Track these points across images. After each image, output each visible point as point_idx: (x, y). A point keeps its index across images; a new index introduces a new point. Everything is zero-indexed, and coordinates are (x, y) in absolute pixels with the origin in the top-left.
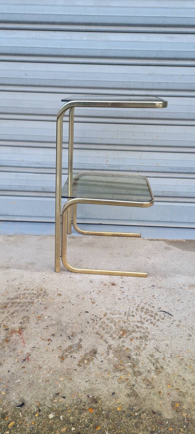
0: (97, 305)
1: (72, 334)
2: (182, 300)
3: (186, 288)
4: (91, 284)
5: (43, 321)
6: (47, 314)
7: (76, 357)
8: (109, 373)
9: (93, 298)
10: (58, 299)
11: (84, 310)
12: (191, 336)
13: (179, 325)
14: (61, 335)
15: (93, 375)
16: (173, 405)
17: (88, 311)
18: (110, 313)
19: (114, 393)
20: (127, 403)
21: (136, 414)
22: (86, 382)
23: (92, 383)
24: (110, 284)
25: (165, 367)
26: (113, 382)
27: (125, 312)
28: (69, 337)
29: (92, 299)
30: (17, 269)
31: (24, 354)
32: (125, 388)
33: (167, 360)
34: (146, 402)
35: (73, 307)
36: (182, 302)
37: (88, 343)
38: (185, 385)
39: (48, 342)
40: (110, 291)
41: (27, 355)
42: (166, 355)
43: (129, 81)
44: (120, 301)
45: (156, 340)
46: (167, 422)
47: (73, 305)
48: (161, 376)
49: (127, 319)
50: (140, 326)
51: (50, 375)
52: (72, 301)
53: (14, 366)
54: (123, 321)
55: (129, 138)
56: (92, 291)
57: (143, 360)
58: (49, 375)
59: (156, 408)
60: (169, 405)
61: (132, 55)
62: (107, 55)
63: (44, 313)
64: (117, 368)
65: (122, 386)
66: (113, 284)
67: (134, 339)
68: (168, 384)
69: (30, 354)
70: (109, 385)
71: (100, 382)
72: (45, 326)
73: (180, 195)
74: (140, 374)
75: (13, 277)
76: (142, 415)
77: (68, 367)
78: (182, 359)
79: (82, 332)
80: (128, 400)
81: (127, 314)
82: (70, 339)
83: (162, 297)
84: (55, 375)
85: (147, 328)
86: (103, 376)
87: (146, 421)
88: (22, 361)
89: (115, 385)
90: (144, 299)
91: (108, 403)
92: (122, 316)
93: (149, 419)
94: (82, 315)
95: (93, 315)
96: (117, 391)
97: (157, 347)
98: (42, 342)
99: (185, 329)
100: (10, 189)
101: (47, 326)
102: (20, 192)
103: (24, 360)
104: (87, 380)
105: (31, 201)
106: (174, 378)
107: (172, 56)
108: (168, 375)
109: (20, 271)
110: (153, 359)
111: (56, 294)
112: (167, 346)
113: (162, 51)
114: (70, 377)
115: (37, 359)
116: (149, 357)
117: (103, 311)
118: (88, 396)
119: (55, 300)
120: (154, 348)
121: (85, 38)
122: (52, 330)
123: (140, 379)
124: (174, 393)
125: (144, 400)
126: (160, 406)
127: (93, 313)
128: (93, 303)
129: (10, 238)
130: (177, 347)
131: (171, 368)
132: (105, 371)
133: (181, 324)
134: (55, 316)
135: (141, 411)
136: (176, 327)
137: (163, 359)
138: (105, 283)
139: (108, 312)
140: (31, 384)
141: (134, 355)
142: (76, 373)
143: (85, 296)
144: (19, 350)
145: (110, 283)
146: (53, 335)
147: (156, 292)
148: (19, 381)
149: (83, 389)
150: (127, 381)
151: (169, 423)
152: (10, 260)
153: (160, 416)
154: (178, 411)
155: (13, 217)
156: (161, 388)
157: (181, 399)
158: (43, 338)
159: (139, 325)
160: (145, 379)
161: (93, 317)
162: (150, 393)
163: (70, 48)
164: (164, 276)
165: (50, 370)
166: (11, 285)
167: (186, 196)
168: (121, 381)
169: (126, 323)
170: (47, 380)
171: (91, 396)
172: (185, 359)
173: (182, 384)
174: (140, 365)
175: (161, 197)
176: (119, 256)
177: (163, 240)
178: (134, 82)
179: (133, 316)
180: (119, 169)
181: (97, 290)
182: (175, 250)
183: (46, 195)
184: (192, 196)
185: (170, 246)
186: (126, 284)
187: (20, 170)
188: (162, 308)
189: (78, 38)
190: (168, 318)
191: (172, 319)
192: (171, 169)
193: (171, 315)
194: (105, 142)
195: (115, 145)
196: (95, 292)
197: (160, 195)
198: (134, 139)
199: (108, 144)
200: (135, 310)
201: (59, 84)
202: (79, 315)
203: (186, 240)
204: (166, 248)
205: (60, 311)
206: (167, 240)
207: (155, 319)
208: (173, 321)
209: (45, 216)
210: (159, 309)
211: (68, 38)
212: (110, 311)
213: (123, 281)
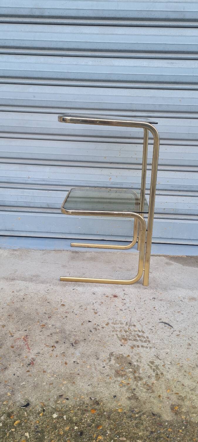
0: (99, 315)
1: (75, 341)
2: (182, 312)
3: (186, 300)
4: (94, 295)
5: (47, 329)
6: (51, 322)
7: (79, 362)
8: (110, 378)
9: (96, 308)
11: (87, 319)
12: (190, 345)
14: (65, 343)
15: (95, 379)
16: (172, 408)
17: (90, 321)
18: (112, 323)
19: (115, 396)
20: (128, 406)
21: (137, 416)
22: (88, 385)
23: (94, 387)
24: (112, 296)
25: (164, 373)
26: (115, 386)
27: (127, 322)
28: (72, 344)
29: (94, 310)
31: (29, 359)
32: (126, 392)
33: (167, 366)
34: (147, 405)
35: (77, 316)
36: (183, 314)
37: (91, 350)
38: (184, 390)
39: (51, 349)
40: (112, 303)
41: (32, 360)
42: (166, 362)
43: (132, 104)
44: (121, 312)
45: (157, 348)
46: (167, 424)
47: (76, 314)
48: (161, 381)
49: (129, 328)
50: (141, 335)
51: (54, 379)
52: (75, 311)
53: (19, 369)
54: (124, 330)
56: (94, 302)
57: (143, 366)
58: (52, 379)
59: (156, 410)
60: (168, 408)
61: (135, 80)
62: (111, 79)
63: (48, 322)
64: (118, 373)
65: (124, 389)
66: (115, 296)
67: (135, 347)
68: (168, 388)
69: (34, 359)
70: (111, 389)
71: (102, 385)
72: (49, 334)
73: (181, 213)
74: (141, 379)
75: (18, 289)
76: (142, 417)
77: (71, 372)
78: (182, 367)
79: (85, 339)
80: (128, 402)
81: (129, 324)
82: (73, 346)
83: (163, 309)
84: (59, 379)
85: (148, 337)
86: (105, 381)
87: (147, 422)
88: (27, 365)
89: (116, 389)
90: (145, 310)
91: (109, 405)
92: (124, 325)
93: (149, 420)
94: (85, 324)
95: (95, 324)
96: (118, 395)
97: (157, 355)
98: (46, 348)
99: (185, 338)
100: (16, 205)
101: (51, 334)
102: (26, 208)
103: (29, 365)
104: (89, 383)
105: (36, 217)
106: (174, 383)
108: (168, 381)
109: (25, 283)
110: (153, 365)
111: (60, 305)
112: (167, 354)
113: (163, 75)
114: (73, 381)
115: (41, 364)
116: (150, 364)
117: (105, 321)
118: (90, 398)
119: (58, 310)
120: (155, 355)
121: (90, 63)
122: (56, 338)
123: (141, 384)
124: (174, 398)
125: (145, 403)
126: (160, 409)
127: (96, 323)
128: (96, 313)
129: (15, 252)
130: (176, 356)
131: (171, 375)
132: (107, 375)
133: (181, 334)
134: (58, 325)
135: (141, 413)
136: (176, 337)
137: (163, 366)
138: (107, 295)
139: (110, 322)
140: (36, 386)
141: (135, 362)
142: (79, 377)
143: (88, 307)
144: (24, 355)
146: (57, 342)
147: (157, 304)
148: (24, 383)
149: (86, 392)
150: (128, 385)
151: (168, 424)
152: (15, 272)
153: (159, 418)
154: (177, 413)
155: (18, 232)
156: (161, 392)
157: (180, 402)
158: (47, 344)
159: (140, 334)
160: (145, 384)
161: (95, 326)
162: (150, 397)
163: (76, 73)
164: (165, 289)
165: (54, 374)
166: (16, 295)
167: (186, 213)
168: (122, 385)
169: (127, 333)
170: (51, 383)
171: (93, 399)
172: (185, 367)
173: (181, 389)
174: (141, 371)
175: (162, 215)
176: (121, 270)
177: (165, 256)
178: (136, 104)
179: (134, 326)
180: (121, 187)
181: (99, 301)
182: (176, 265)
183: (51, 211)
184: (192, 213)
185: (171, 262)
186: (127, 296)
187: (26, 187)
188: (162, 319)
189: (83, 63)
190: (168, 328)
191: (172, 329)
192: (172, 187)
193: (171, 326)
194: (108, 161)
195: (118, 163)
196: (97, 304)
197: (161, 212)
198: (136, 158)
199: (111, 163)
200: (137, 321)
201: (65, 106)
202: (82, 324)
203: (186, 256)
204: (167, 263)
205: (64, 320)
206: (168, 256)
207: (155, 329)
208: (173, 331)
209: (49, 232)
210: (160, 319)
211: (74, 63)
212: (112, 321)
213: (124, 294)
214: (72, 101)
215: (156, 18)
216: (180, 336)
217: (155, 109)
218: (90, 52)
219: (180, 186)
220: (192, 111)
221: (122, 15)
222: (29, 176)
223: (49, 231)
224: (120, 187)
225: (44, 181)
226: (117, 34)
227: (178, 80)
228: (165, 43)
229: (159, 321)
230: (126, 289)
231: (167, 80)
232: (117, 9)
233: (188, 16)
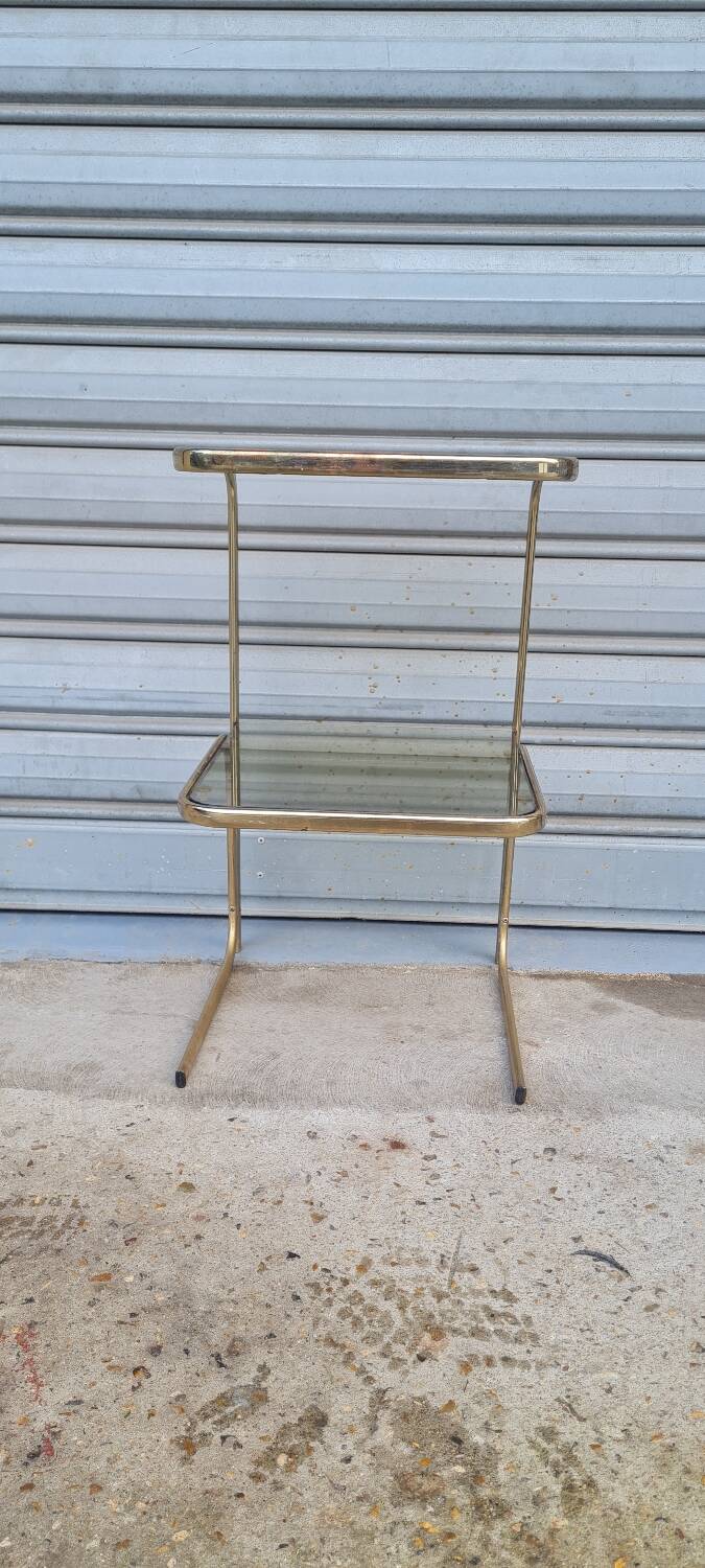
0: (332, 1228)
1: (231, 1346)
2: (666, 1207)
3: (679, 1157)
4: (312, 1143)
5: (118, 1293)
6: (135, 1262)
7: (242, 1441)
8: (374, 1508)
9: (318, 1197)
10: (181, 1206)
11: (281, 1246)
12: (703, 1350)
13: (656, 1306)
14: (187, 1352)
15: (311, 1517)
17: (295, 1252)
18: (384, 1260)
22: (281, 1546)
23: (304, 1553)
24: (385, 1146)
25: (602, 1481)
26: (393, 1549)
27: (443, 1256)
28: (218, 1357)
29: (312, 1204)
30: (29, 1089)
31: (33, 1432)
33: (612, 1449)
35: (240, 1234)
36: (666, 1215)
37: (294, 1383)
38: (687, 1559)
39: (131, 1381)
40: (384, 1172)
41: (46, 1434)
42: (606, 1429)
43: (448, 408)
44: (421, 1211)
45: (566, 1368)
47: (238, 1226)
48: (586, 1520)
49: (452, 1282)
50: (501, 1310)
51: (134, 1520)
52: (234, 1212)
54: (432, 1289)
55: (453, 604)
56: (313, 1171)
57: (512, 1452)
58: (129, 1519)
61: (457, 321)
63: (126, 1261)
64: (406, 1489)
65: (429, 1563)
66: (397, 1145)
67: (479, 1364)
68: (617, 1551)
69: (57, 1430)
70: (375, 1561)
71: (337, 1547)
72: (123, 1313)
73: (645, 810)
74: (502, 1510)
75: (12, 1122)
77: (211, 1484)
78: (671, 1448)
79: (271, 1336)
81: (450, 1263)
82: (221, 1365)
83: (585, 1195)
84: (155, 1520)
85: (528, 1320)
86: (352, 1523)
88: (26, 1460)
89: (399, 1561)
90: (515, 1201)
92: (432, 1269)
94: (273, 1268)
95: (315, 1267)
97: (568, 1397)
98: (109, 1381)
99: (679, 1321)
100: (16, 792)
101: (133, 1315)
102: (55, 804)
103: (34, 1456)
104: (284, 1539)
105: (93, 836)
106: (639, 1527)
107: (599, 320)
108: (616, 1515)
109: (39, 1095)
110: (552, 1446)
111: (175, 1187)
112: (609, 1391)
113: (561, 303)
114: (217, 1529)
115: (85, 1452)
116: (539, 1440)
117: (354, 1251)
119: (168, 1209)
120: (558, 1400)
121: (291, 263)
122: (151, 1330)
123: (502, 1535)
127: (316, 1259)
128: (318, 1218)
129: (11, 973)
130: (648, 1399)
131: (627, 1487)
132: (359, 1498)
133: (665, 1302)
134: (165, 1271)
136: (645, 1314)
137: (593, 1447)
138: (365, 1142)
139: (376, 1254)
140: (54, 1559)
141: (478, 1431)
142: (242, 1510)
143: (286, 1193)
144: (15, 1413)
145: (384, 1140)
146: (156, 1351)
147: (563, 1173)
148: (7, 1543)
150: (450, 1540)
152: (5, 1053)
155: (25, 896)
158: (115, 1361)
159: (498, 1305)
160: (521, 1534)
161: (315, 1275)
163: (238, 298)
164: (594, 1110)
165: (136, 1499)
167: (665, 812)
168: (421, 1542)
169: (446, 1301)
170: (123, 1539)
172: (684, 1448)
173: (671, 1556)
174: (502, 1476)
175: (574, 820)
176: (419, 1035)
177: (586, 977)
178: (464, 409)
179: (474, 1270)
180: (416, 716)
181: (332, 1167)
182: (632, 1014)
183: (151, 814)
184: (688, 813)
185: (612, 1000)
186: (445, 1142)
187: (54, 724)
188: (585, 1238)
189: (265, 265)
190: (611, 1276)
191: (627, 1283)
192: (608, 713)
193: (622, 1269)
194: (365, 621)
195: (401, 629)
196: (325, 1177)
197: (571, 810)
198: (471, 608)
199: (377, 628)
200: (482, 1249)
201: (198, 420)
202: (262, 1268)
203: (671, 976)
204: (596, 1006)
205: (188, 1252)
206: (601, 976)
207: (558, 1282)
208: (632, 1290)
209: (145, 893)
210: (575, 1240)
211: (232, 264)
212: (385, 1251)
213: (433, 1134)
214: (225, 401)
215: (531, 97)
216: (658, 1310)
217: (534, 428)
218: (289, 224)
219: (637, 711)
220: (674, 431)
221: (404, 88)
222: (64, 682)
223: (143, 890)
224: (411, 716)
225: (123, 699)
226: (386, 159)
227: (616, 322)
228: (565, 186)
229: (572, 1247)
230: (438, 1114)
231: (579, 320)
232: (386, 68)
233: (648, 90)
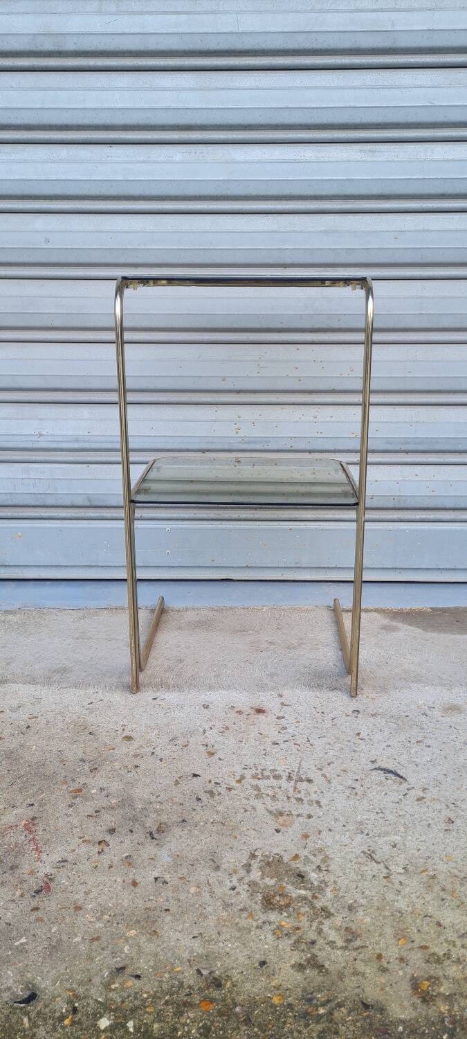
0: (220, 759)
1: (159, 827)
2: (428, 742)
3: (437, 713)
4: (206, 711)
5: (86, 799)
6: (99, 780)
7: (168, 880)
8: (250, 915)
9: (211, 742)
11: (188, 770)
12: (453, 822)
13: (423, 798)
14: (131, 831)
15: (212, 921)
16: (414, 984)
17: (197, 773)
18: (253, 777)
19: (263, 963)
20: (296, 986)
21: (321, 1011)
22: (193, 938)
23: (208, 941)
24: (253, 711)
25: (390, 896)
26: (262, 937)
27: (290, 773)
28: (151, 834)
29: (207, 746)
30: (25, 684)
31: (38, 878)
32: (293, 950)
33: (396, 878)
34: (347, 980)
35: (163, 764)
36: (429, 747)
37: (199, 847)
38: (443, 937)
39: (97, 848)
40: (252, 727)
41: (46, 879)
42: (393, 868)
43: (282, 249)
44: (275, 749)
45: (368, 835)
46: (401, 1028)
47: (161, 760)
48: (382, 917)
51: (102, 925)
52: (158, 752)
53: (12, 905)
54: (284, 792)
55: (287, 376)
56: (207, 727)
57: (335, 882)
58: (99, 925)
59: (371, 994)
60: (404, 986)
62: (229, 193)
63: (90, 781)
64: (269, 903)
65: (286, 944)
66: (259, 711)
67: (313, 833)
68: (401, 935)
69: (52, 877)
70: (251, 944)
71: (228, 937)
72: (91, 811)
73: (413, 504)
74: (329, 914)
75: (15, 703)
76: (336, 1014)
77: (148, 904)
78: (433, 877)
79: (184, 821)
80: (299, 976)
81: (294, 777)
82: (153, 838)
83: (378, 736)
84: (115, 925)
86: (237, 923)
87: (348, 1028)
88: (33, 894)
89: (267, 944)
90: (335, 741)
91: (248, 986)
92: (283, 781)
93: (354, 1022)
94: (183, 783)
95: (210, 782)
96: (272, 958)
97: (369, 850)
98: (84, 848)
99: (438, 806)
100: (10, 503)
101: (97, 812)
102: (35, 510)
103: (38, 892)
104: (195, 933)
105: (60, 530)
106: (414, 921)
108: (400, 915)
109: (32, 687)
110: (360, 878)
111: (121, 738)
112: (394, 846)
114: (154, 929)
115: (70, 889)
116: (352, 875)
117: (234, 772)
118: (198, 971)
119: (116, 751)
120: (363, 852)
121: (179, 157)
122: (108, 820)
123: (330, 928)
124: (417, 959)
125: (341, 976)
126: (382, 989)
127: (211, 777)
128: (211, 754)
129: (10, 617)
130: (419, 850)
131: (406, 899)
132: (241, 910)
133: (428, 795)
134: (116, 786)
135: (333, 1004)
136: (416, 803)
137: (385, 877)
138: (239, 709)
139: (248, 774)
140: (54, 948)
141: (314, 871)
142: (168, 918)
143: (190, 740)
144: (25, 868)
145: (252, 708)
146: (112, 831)
147: (364, 725)
148: (23, 940)
150: (297, 931)
151: (405, 1029)
152: (9, 664)
153: (381, 1014)
154: (426, 999)
155: (17, 570)
156: (382, 945)
157: (433, 970)
158: (87, 837)
160: (341, 927)
161: (210, 787)
162: (355, 960)
164: (383, 688)
165: (103, 913)
166: (9, 720)
168: (281, 933)
169: (292, 799)
170: (95, 936)
171: (205, 972)
172: (441, 877)
173: (434, 936)
174: (329, 895)
175: (368, 512)
176: (272, 647)
177: (376, 611)
178: (292, 249)
179: (309, 781)
180: (266, 447)
181: (219, 725)
182: (407, 632)
183: (98, 514)
184: (440, 505)
185: (395, 624)
186: (290, 709)
187: (33, 458)
188: (378, 761)
189: (162, 159)
190: (395, 782)
191: (405, 785)
192: (388, 443)
193: (401, 777)
194: (231, 387)
195: (255, 391)
196: (215, 730)
198: (299, 377)
199: (239, 392)
200: (314, 768)
201: (122, 260)
202: (177, 783)
203: (432, 608)
204: (384, 628)
205: (130, 775)
206: (387, 609)
207: (362, 786)
208: (408, 790)
209: (95, 566)
210: (373, 762)
211: (141, 159)
212: (254, 771)
213: (283, 704)
214: (138, 247)
215: (330, 48)
216: (425, 800)
217: (337, 261)
218: (178, 132)
219: (406, 441)
220: (426, 260)
221: (248, 44)
222: (41, 430)
223: (93, 564)
224: (263, 448)
225: (77, 441)
226: (238, 89)
227: (386, 191)
228: (352, 105)
229: (371, 766)
230: (285, 693)
231: (363, 191)
232: (236, 30)
233: (403, 42)
